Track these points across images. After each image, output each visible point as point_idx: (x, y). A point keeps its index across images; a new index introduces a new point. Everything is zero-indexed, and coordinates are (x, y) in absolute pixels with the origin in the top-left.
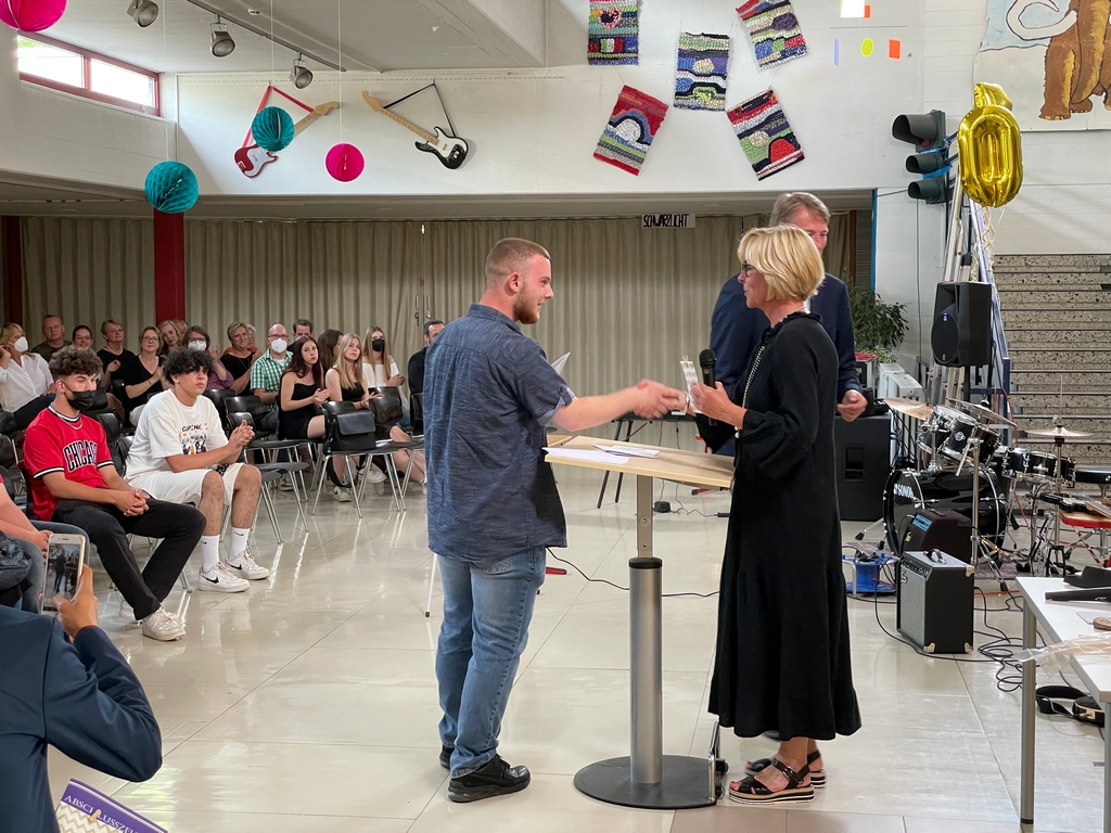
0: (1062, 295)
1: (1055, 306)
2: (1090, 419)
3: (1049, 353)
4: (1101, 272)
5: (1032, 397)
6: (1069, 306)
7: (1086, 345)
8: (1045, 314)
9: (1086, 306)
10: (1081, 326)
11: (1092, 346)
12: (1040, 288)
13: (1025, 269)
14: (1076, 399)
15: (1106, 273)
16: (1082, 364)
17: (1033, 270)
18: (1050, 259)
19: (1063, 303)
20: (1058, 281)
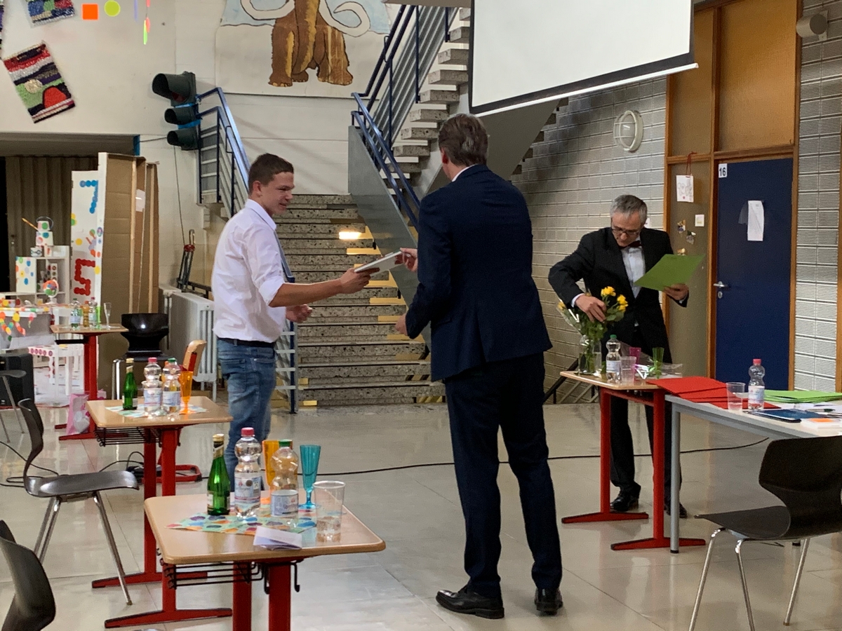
0: (303, 226)
1: (298, 236)
2: (342, 326)
3: (302, 274)
4: (327, 209)
6: (309, 236)
7: (327, 267)
8: (293, 242)
9: (322, 236)
10: (321, 252)
11: (332, 268)
12: (285, 221)
14: (330, 310)
15: (334, 210)
19: (304, 233)
20: (298, 216)
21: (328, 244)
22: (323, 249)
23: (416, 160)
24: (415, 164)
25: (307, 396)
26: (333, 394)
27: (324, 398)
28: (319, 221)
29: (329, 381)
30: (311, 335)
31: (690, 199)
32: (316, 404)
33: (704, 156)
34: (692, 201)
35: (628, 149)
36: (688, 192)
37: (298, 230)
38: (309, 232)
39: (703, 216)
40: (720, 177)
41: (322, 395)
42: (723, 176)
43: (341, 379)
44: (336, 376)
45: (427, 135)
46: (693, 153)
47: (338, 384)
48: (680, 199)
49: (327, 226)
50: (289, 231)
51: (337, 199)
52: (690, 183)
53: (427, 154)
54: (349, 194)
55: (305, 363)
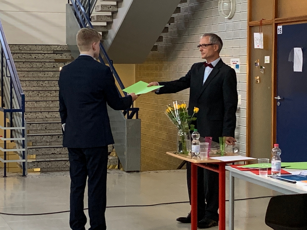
0: (38, 64)
1: (35, 69)
3: (35, 92)
4: (53, 53)
5: (30, 113)
6: (41, 69)
7: (51, 88)
8: (31, 73)
9: (49, 69)
10: (48, 79)
12: (27, 60)
13: (19, 52)
14: (50, 114)
15: (57, 54)
16: (51, 97)
17: (22, 52)
18: (30, 47)
19: (38, 68)
20: (35, 57)
21: (52, 74)
22: (49, 77)
23: (105, 24)
24: (105, 26)
25: (34, 166)
26: (50, 164)
27: (44, 166)
28: (48, 61)
29: (48, 156)
30: (39, 128)
31: (261, 47)
32: (40, 170)
33: (269, 22)
34: (263, 48)
35: (227, 17)
36: (260, 43)
37: (35, 66)
38: (41, 67)
39: (269, 57)
40: (278, 33)
41: (43, 165)
42: (280, 33)
43: (55, 155)
44: (53, 154)
45: (111, 9)
46: (263, 20)
47: (54, 158)
48: (256, 47)
49: (52, 63)
50: (29, 66)
51: (59, 47)
52: (261, 37)
53: (111, 20)
54: (67, 44)
55: (34, 146)
